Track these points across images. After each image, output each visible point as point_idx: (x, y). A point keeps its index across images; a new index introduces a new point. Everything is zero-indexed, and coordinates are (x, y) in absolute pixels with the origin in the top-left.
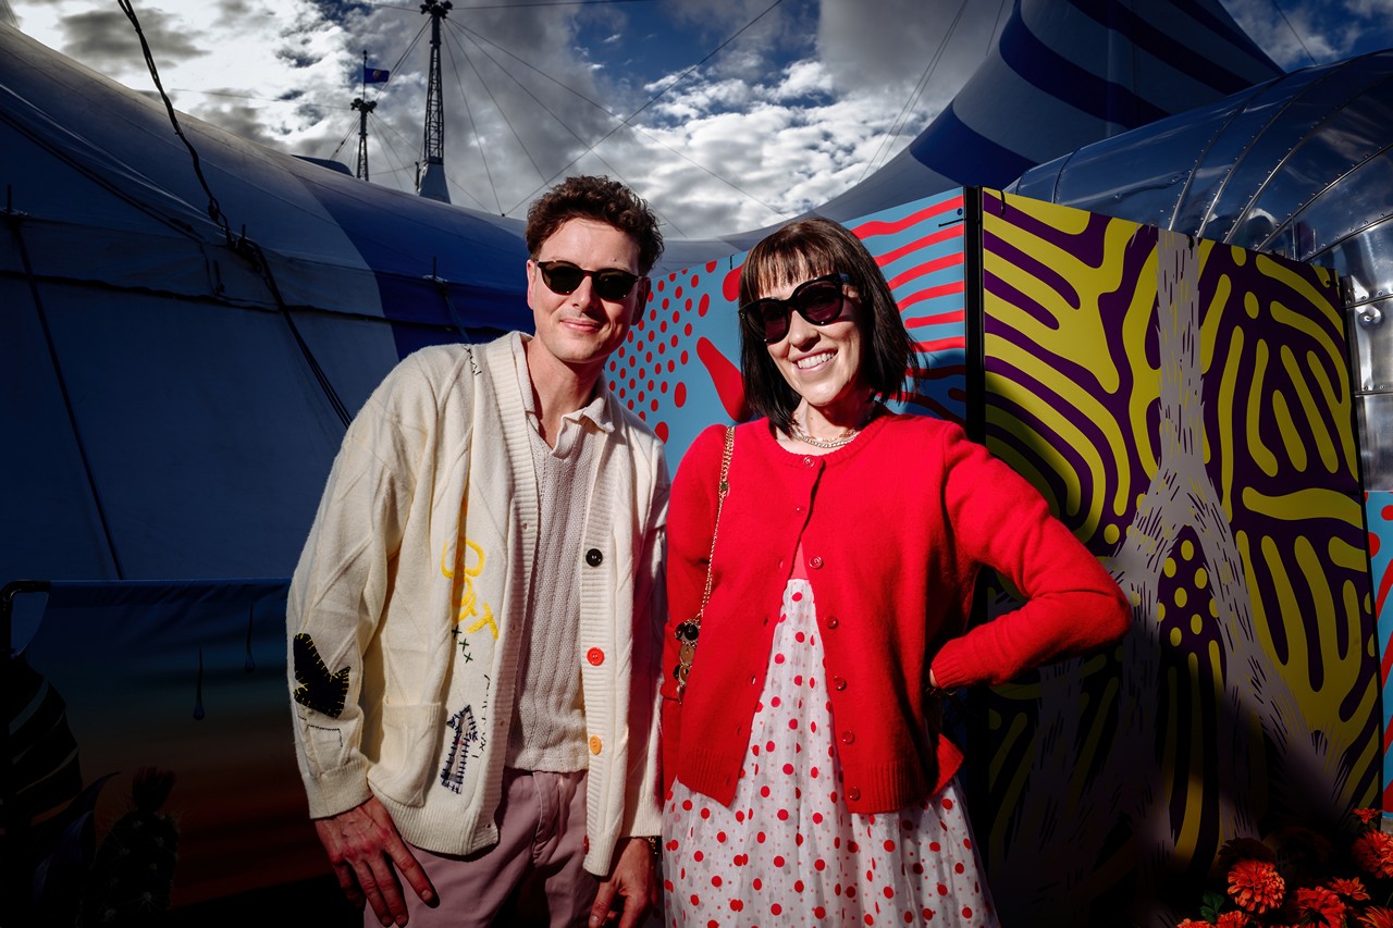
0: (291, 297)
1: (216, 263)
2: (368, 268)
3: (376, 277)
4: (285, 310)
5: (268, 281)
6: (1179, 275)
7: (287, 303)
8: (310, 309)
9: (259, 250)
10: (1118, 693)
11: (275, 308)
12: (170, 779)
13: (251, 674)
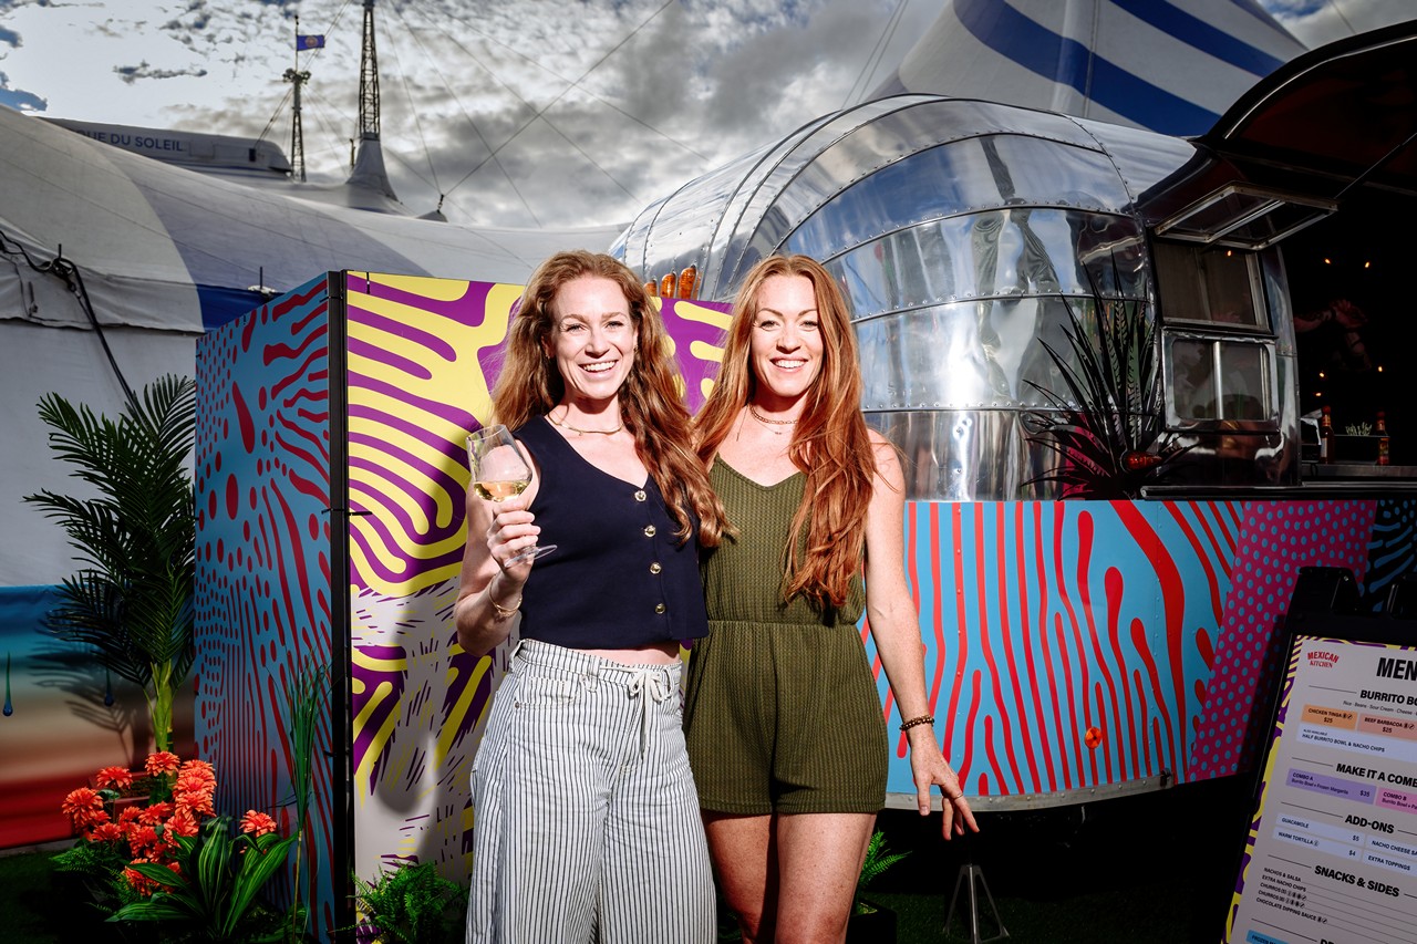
0: (105, 315)
1: (30, 285)
2: (190, 281)
3: (198, 290)
4: (98, 328)
5: (83, 300)
7: (101, 321)
8: (125, 327)
9: (74, 268)
10: (491, 668)
11: (89, 327)
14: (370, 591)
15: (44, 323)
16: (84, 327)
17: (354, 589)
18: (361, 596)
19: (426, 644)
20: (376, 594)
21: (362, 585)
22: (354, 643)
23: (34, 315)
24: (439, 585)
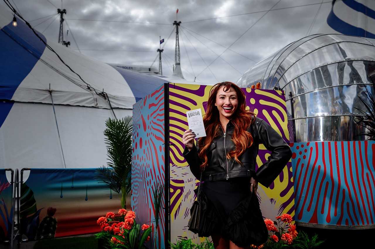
0: (114, 106)
1: (96, 99)
3: (136, 99)
4: (112, 108)
5: (108, 102)
8: (118, 108)
9: (107, 94)
12: (55, 210)
13: (73, 188)
14: (175, 165)
15: (99, 107)
16: (108, 108)
18: (172, 166)
19: (190, 179)
21: (173, 163)
22: (171, 179)
23: (97, 105)
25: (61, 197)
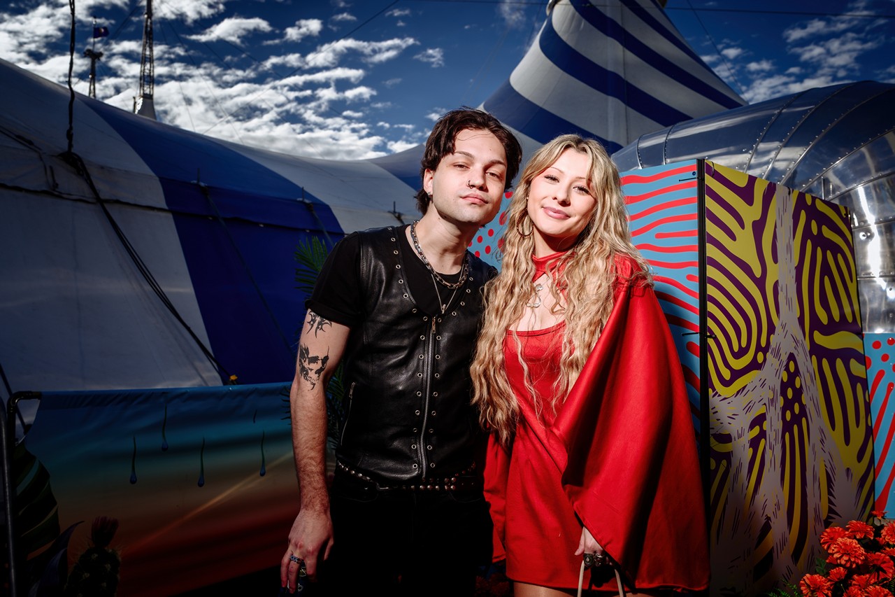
0: (105, 193)
1: (51, 167)
2: (154, 174)
3: (160, 180)
4: (101, 202)
5: (88, 181)
6: (785, 210)
8: (118, 202)
9: (80, 159)
10: (765, 448)
11: (94, 201)
12: (115, 524)
13: (166, 451)
14: (717, 393)
15: (65, 196)
16: (90, 200)
17: (710, 390)
18: (714, 396)
19: (740, 432)
20: (719, 395)
21: (714, 389)
22: (712, 432)
23: (57, 190)
24: (744, 388)
25: (133, 481)
